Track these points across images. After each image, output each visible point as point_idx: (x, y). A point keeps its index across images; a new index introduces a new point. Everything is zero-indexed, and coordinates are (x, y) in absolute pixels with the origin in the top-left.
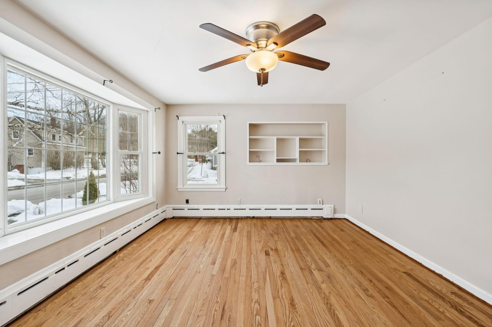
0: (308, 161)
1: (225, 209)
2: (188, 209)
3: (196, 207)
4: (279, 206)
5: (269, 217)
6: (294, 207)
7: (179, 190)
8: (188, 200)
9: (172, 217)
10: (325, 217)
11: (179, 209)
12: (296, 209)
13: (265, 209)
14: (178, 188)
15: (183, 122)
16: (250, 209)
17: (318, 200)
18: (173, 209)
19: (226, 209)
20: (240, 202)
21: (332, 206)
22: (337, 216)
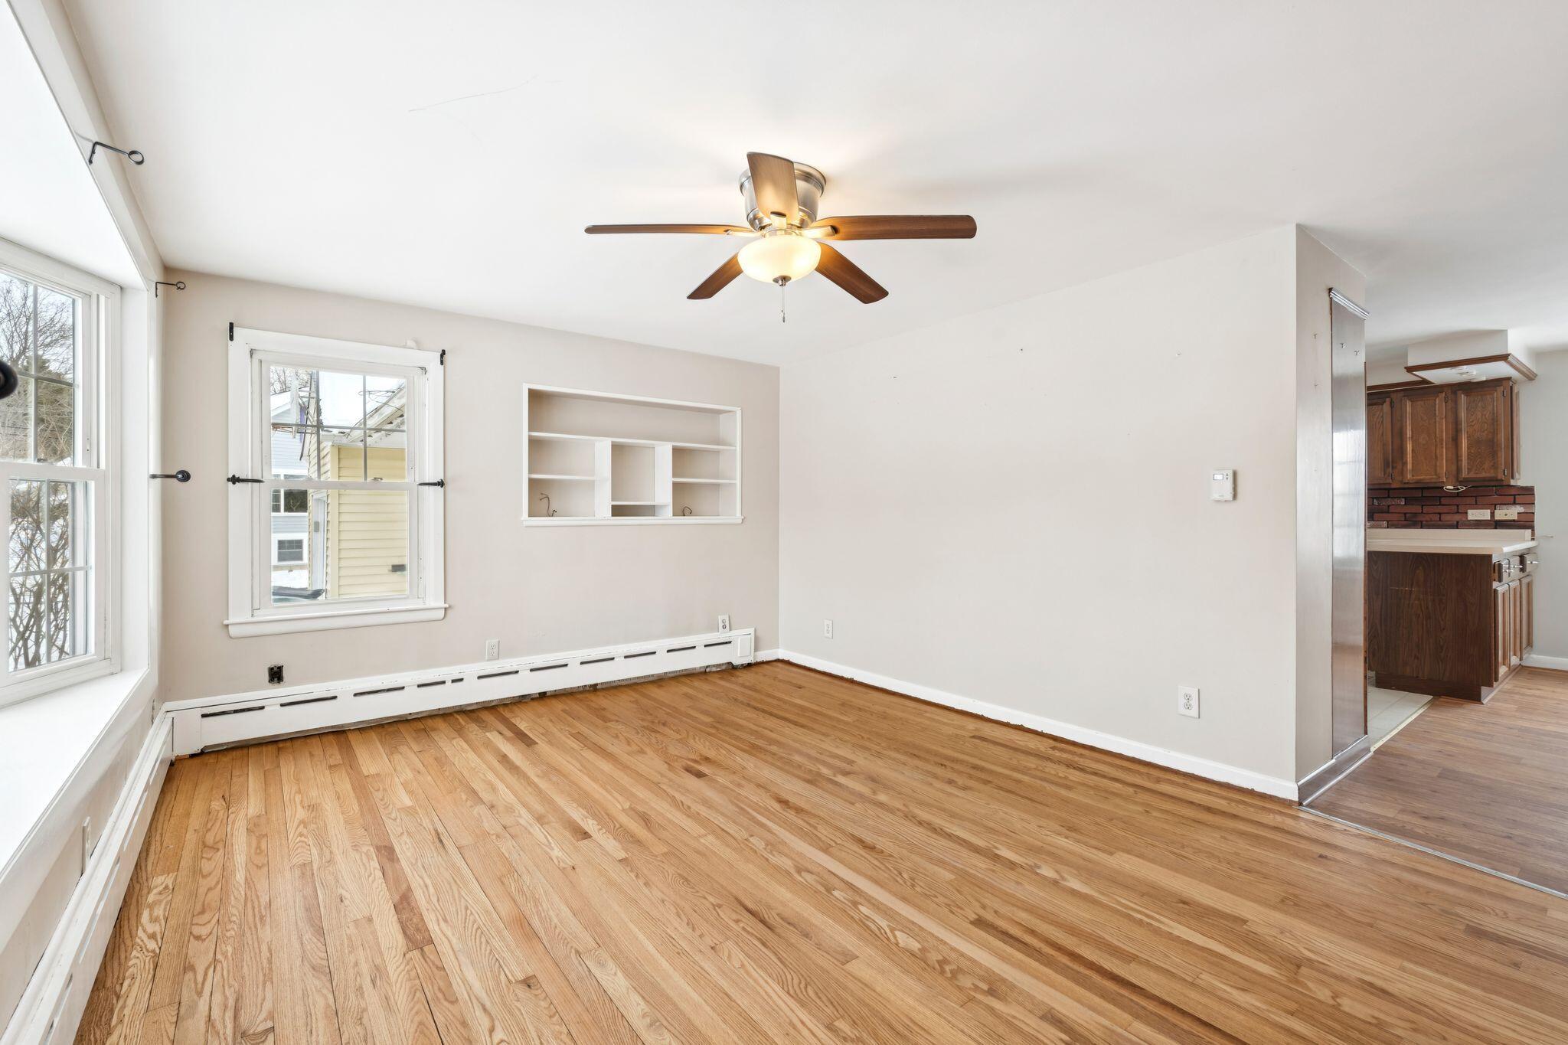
0: (687, 511)
1: (444, 682)
2: (282, 705)
3: (318, 690)
4: (619, 650)
5: (591, 686)
6: (660, 645)
7: (233, 631)
8: (280, 668)
9: (195, 749)
10: (736, 662)
11: (236, 711)
12: (668, 651)
13: (582, 663)
14: (227, 626)
15: (252, 352)
16: (531, 670)
17: (720, 618)
18: (204, 716)
19: (449, 683)
20: (496, 650)
21: (751, 631)
22: (765, 655)
